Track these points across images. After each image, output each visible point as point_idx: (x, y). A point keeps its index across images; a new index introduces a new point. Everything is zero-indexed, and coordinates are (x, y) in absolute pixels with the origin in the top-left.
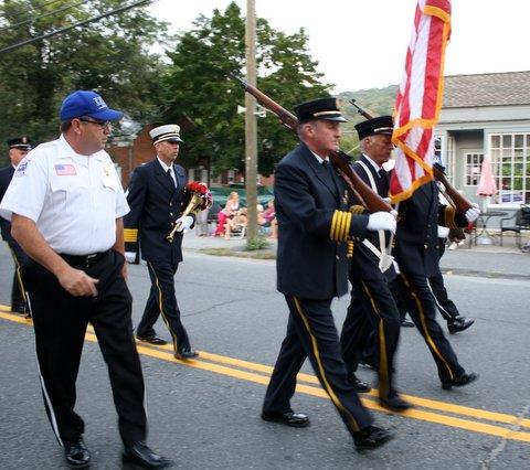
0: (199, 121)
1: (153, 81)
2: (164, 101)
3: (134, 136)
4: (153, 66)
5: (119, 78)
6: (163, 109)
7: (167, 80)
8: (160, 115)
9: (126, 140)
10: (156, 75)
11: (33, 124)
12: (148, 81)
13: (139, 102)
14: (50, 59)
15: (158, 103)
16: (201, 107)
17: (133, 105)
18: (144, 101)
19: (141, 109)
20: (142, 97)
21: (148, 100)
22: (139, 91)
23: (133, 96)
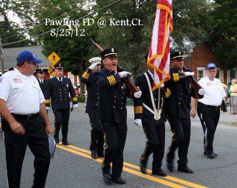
0: (233, 38)
1: (202, 15)
2: (210, 27)
3: (192, 50)
4: (202, 5)
5: (181, 14)
6: (209, 32)
7: (212, 13)
8: (208, 36)
9: (187, 53)
10: (204, 10)
11: (131, 46)
12: (199, 15)
13: (194, 29)
14: (140, 6)
15: (206, 29)
16: (234, 29)
17: (190, 31)
18: (197, 28)
19: (195, 33)
20: (196, 25)
21: (200, 27)
22: (194, 22)
23: (190, 25)
